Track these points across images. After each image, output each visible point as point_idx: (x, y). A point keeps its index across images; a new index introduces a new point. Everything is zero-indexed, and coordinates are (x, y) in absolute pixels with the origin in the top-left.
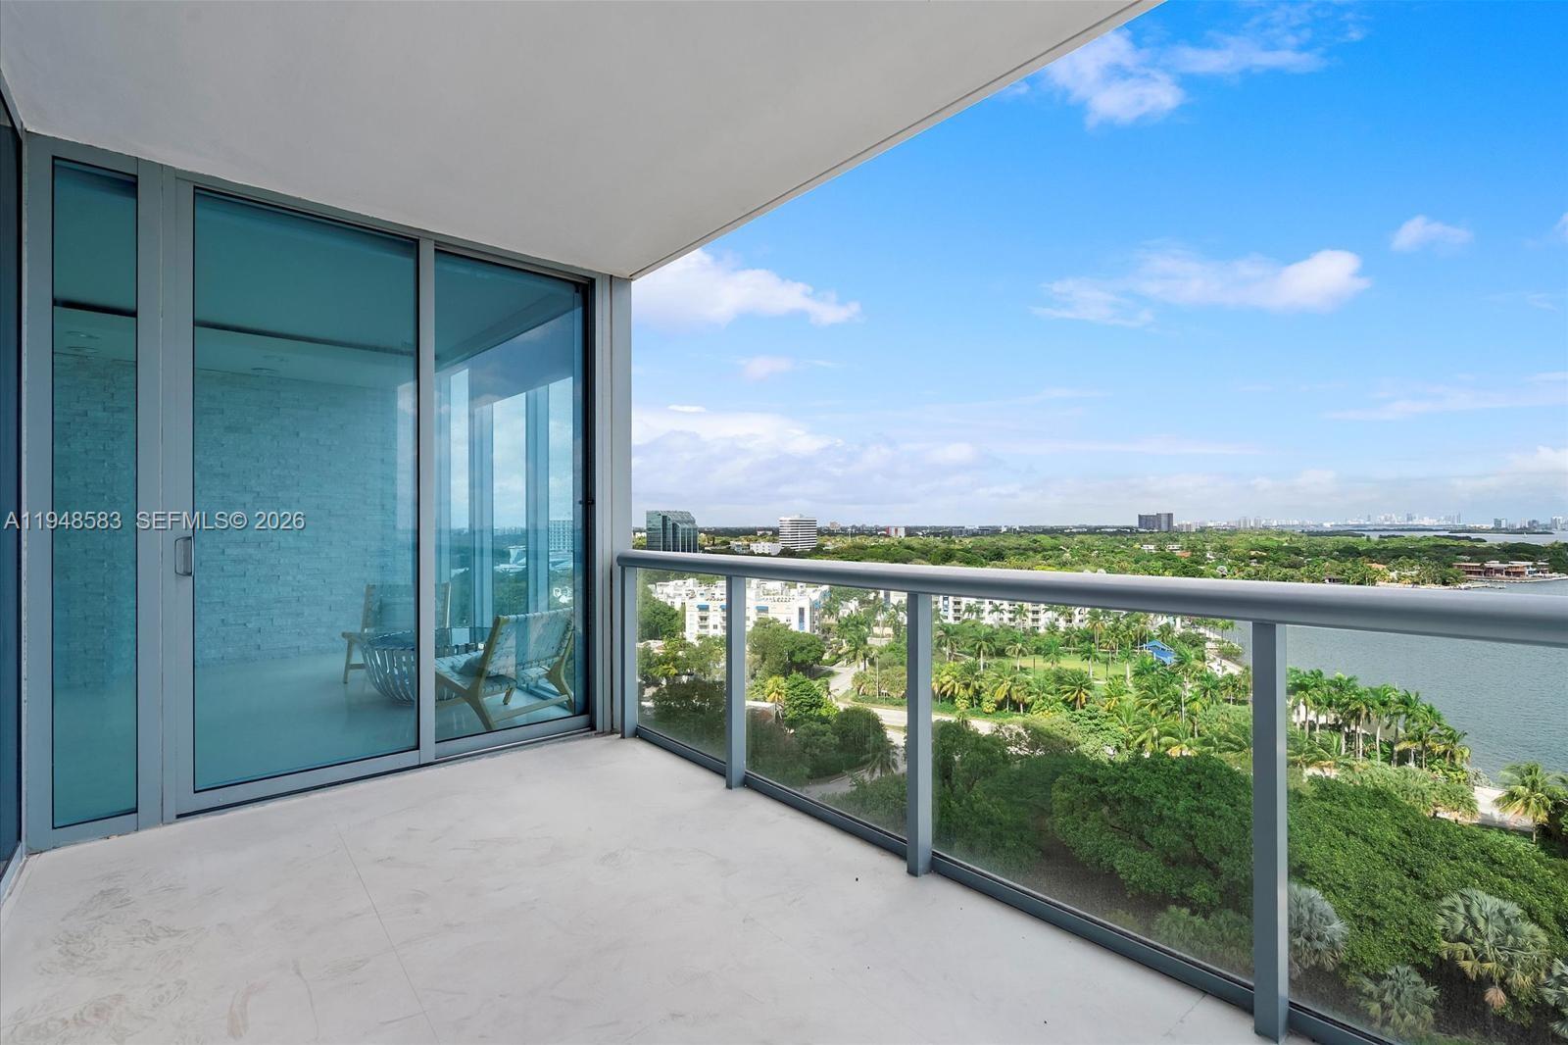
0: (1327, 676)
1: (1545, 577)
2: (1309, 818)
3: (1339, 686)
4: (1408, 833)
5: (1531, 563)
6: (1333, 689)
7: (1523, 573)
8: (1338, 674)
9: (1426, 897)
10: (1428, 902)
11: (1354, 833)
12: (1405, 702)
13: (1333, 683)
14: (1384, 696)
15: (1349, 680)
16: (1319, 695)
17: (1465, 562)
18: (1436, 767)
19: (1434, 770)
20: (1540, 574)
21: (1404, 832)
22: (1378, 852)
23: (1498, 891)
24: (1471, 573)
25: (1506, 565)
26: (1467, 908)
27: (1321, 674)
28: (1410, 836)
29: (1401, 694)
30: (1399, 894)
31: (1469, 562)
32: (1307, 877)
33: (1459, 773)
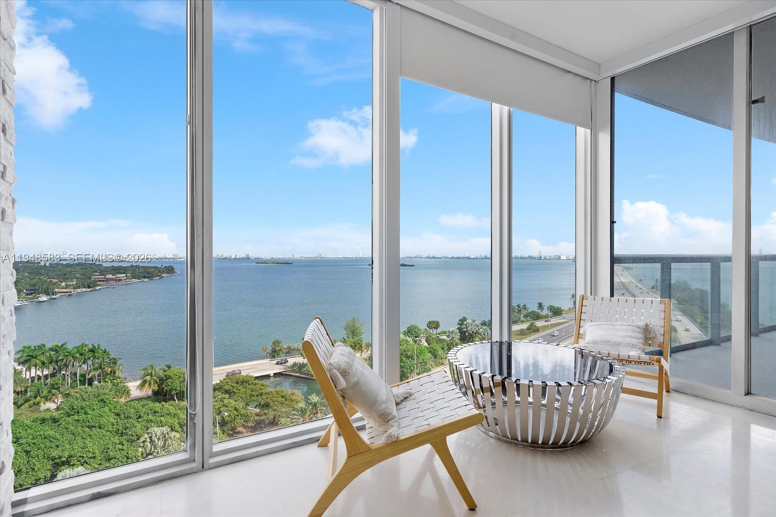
0: (49, 345)
1: (130, 281)
2: (67, 429)
3: (55, 349)
4: (118, 415)
5: (125, 275)
6: (52, 353)
7: (121, 280)
8: (55, 344)
9: (133, 441)
10: (134, 444)
11: (93, 427)
12: (92, 351)
13: (52, 349)
14: (82, 350)
15: (62, 345)
16: (43, 358)
17: (97, 276)
18: (107, 380)
19: (106, 382)
20: (128, 280)
21: (116, 415)
22: (108, 431)
23: (161, 424)
24: (100, 281)
25: (115, 277)
26: (150, 438)
27: (44, 346)
28: (120, 416)
29: (90, 347)
30: (120, 446)
31: (98, 276)
32: (72, 463)
33: (118, 379)
